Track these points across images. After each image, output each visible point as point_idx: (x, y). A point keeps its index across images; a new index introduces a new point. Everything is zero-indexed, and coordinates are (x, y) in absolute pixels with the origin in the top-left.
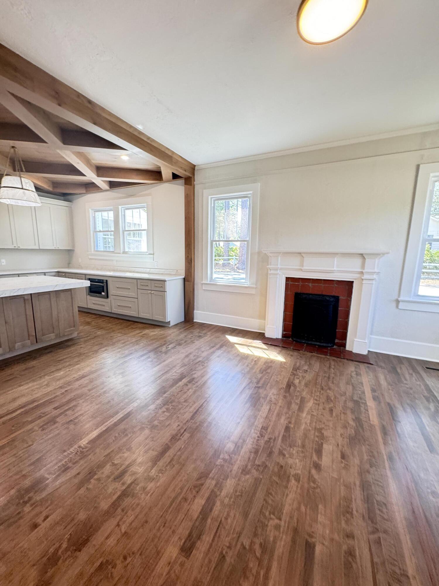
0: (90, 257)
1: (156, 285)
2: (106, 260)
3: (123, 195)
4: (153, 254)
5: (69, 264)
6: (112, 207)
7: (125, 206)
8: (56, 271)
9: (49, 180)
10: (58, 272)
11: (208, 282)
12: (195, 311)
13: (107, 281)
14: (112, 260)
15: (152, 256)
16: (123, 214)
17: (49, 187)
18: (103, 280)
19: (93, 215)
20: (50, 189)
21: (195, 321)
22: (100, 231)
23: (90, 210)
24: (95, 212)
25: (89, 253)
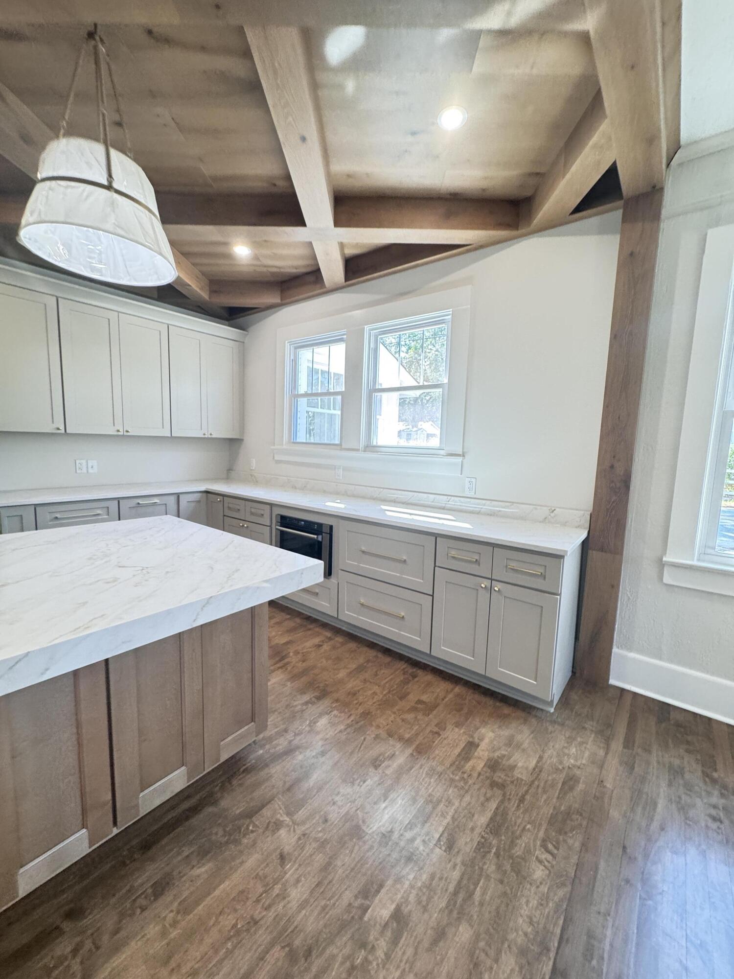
0: (276, 458)
1: (513, 564)
2: (318, 466)
3: (377, 297)
4: (464, 456)
5: (230, 470)
6: (344, 331)
7: (379, 325)
8: (203, 489)
9: (203, 274)
10: (207, 492)
11: (695, 563)
12: (615, 650)
13: (331, 527)
14: (334, 468)
15: (460, 459)
16: (372, 346)
17: (201, 289)
18: (320, 525)
19: (292, 357)
20: (205, 295)
21: (612, 682)
22: (306, 395)
23: (287, 345)
24: (296, 348)
25: (276, 447)
